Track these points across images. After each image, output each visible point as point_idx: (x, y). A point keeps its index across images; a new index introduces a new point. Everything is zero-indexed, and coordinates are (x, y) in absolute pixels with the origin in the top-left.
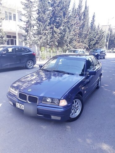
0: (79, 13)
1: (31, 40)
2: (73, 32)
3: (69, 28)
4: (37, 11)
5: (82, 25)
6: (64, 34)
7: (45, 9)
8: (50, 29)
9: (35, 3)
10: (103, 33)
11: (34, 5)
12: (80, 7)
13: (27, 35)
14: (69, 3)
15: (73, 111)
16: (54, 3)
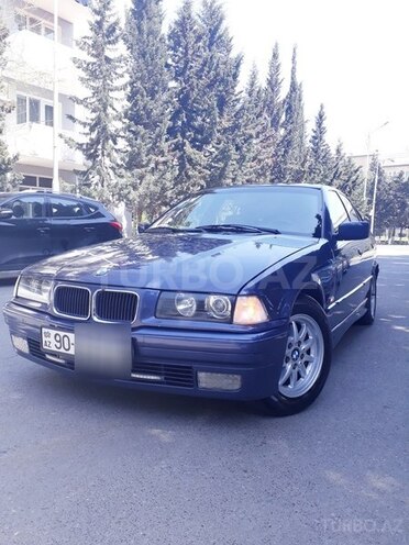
0: (271, 102)
1: (105, 184)
2: (253, 164)
3: (238, 149)
4: (129, 89)
5: (282, 142)
6: (224, 169)
7: (156, 84)
8: (174, 150)
9: (122, 64)
10: (356, 171)
11: (119, 71)
12: (273, 84)
13: (93, 167)
14: (238, 66)
15: (289, 366)
16: (186, 67)
